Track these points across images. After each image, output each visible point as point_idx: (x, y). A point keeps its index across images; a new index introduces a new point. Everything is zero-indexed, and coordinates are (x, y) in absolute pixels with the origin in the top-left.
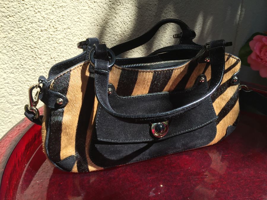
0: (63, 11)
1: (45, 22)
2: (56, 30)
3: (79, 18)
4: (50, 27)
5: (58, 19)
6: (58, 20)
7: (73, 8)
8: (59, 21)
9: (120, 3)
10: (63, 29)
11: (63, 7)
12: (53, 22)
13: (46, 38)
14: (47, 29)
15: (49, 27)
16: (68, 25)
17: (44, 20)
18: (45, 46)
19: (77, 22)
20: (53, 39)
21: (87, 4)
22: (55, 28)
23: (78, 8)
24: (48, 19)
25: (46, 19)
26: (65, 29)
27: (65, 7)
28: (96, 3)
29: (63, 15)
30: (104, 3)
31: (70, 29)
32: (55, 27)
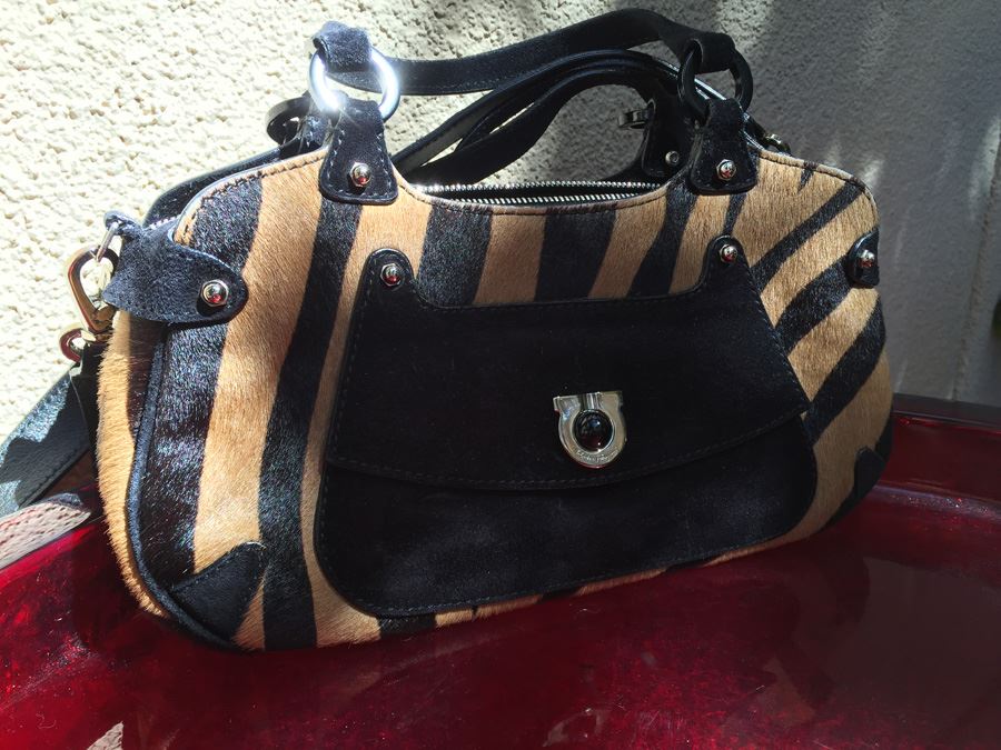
0: (197, 27)
1: (94, 73)
2: (149, 118)
3: (277, 75)
4: (122, 101)
5: (166, 65)
6: (167, 70)
7: (251, 19)
8: (170, 77)
9: (486, 29)
10: (193, 120)
11: (193, 7)
12: (137, 75)
13: (95, 156)
14: (102, 109)
15: (115, 100)
16: (219, 102)
17: (88, 59)
18: (83, 195)
19: (268, 92)
20: (131, 163)
21: (324, 10)
22: (148, 108)
23: (275, 22)
24: (111, 58)
25: (99, 57)
26: (199, 120)
27: (207, 13)
28: (368, 12)
29: (192, 46)
30: (406, 18)
31: (230, 125)
32: (147, 103)
